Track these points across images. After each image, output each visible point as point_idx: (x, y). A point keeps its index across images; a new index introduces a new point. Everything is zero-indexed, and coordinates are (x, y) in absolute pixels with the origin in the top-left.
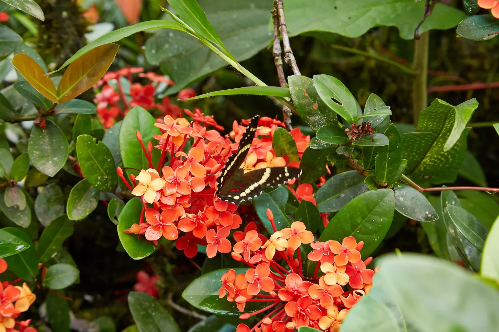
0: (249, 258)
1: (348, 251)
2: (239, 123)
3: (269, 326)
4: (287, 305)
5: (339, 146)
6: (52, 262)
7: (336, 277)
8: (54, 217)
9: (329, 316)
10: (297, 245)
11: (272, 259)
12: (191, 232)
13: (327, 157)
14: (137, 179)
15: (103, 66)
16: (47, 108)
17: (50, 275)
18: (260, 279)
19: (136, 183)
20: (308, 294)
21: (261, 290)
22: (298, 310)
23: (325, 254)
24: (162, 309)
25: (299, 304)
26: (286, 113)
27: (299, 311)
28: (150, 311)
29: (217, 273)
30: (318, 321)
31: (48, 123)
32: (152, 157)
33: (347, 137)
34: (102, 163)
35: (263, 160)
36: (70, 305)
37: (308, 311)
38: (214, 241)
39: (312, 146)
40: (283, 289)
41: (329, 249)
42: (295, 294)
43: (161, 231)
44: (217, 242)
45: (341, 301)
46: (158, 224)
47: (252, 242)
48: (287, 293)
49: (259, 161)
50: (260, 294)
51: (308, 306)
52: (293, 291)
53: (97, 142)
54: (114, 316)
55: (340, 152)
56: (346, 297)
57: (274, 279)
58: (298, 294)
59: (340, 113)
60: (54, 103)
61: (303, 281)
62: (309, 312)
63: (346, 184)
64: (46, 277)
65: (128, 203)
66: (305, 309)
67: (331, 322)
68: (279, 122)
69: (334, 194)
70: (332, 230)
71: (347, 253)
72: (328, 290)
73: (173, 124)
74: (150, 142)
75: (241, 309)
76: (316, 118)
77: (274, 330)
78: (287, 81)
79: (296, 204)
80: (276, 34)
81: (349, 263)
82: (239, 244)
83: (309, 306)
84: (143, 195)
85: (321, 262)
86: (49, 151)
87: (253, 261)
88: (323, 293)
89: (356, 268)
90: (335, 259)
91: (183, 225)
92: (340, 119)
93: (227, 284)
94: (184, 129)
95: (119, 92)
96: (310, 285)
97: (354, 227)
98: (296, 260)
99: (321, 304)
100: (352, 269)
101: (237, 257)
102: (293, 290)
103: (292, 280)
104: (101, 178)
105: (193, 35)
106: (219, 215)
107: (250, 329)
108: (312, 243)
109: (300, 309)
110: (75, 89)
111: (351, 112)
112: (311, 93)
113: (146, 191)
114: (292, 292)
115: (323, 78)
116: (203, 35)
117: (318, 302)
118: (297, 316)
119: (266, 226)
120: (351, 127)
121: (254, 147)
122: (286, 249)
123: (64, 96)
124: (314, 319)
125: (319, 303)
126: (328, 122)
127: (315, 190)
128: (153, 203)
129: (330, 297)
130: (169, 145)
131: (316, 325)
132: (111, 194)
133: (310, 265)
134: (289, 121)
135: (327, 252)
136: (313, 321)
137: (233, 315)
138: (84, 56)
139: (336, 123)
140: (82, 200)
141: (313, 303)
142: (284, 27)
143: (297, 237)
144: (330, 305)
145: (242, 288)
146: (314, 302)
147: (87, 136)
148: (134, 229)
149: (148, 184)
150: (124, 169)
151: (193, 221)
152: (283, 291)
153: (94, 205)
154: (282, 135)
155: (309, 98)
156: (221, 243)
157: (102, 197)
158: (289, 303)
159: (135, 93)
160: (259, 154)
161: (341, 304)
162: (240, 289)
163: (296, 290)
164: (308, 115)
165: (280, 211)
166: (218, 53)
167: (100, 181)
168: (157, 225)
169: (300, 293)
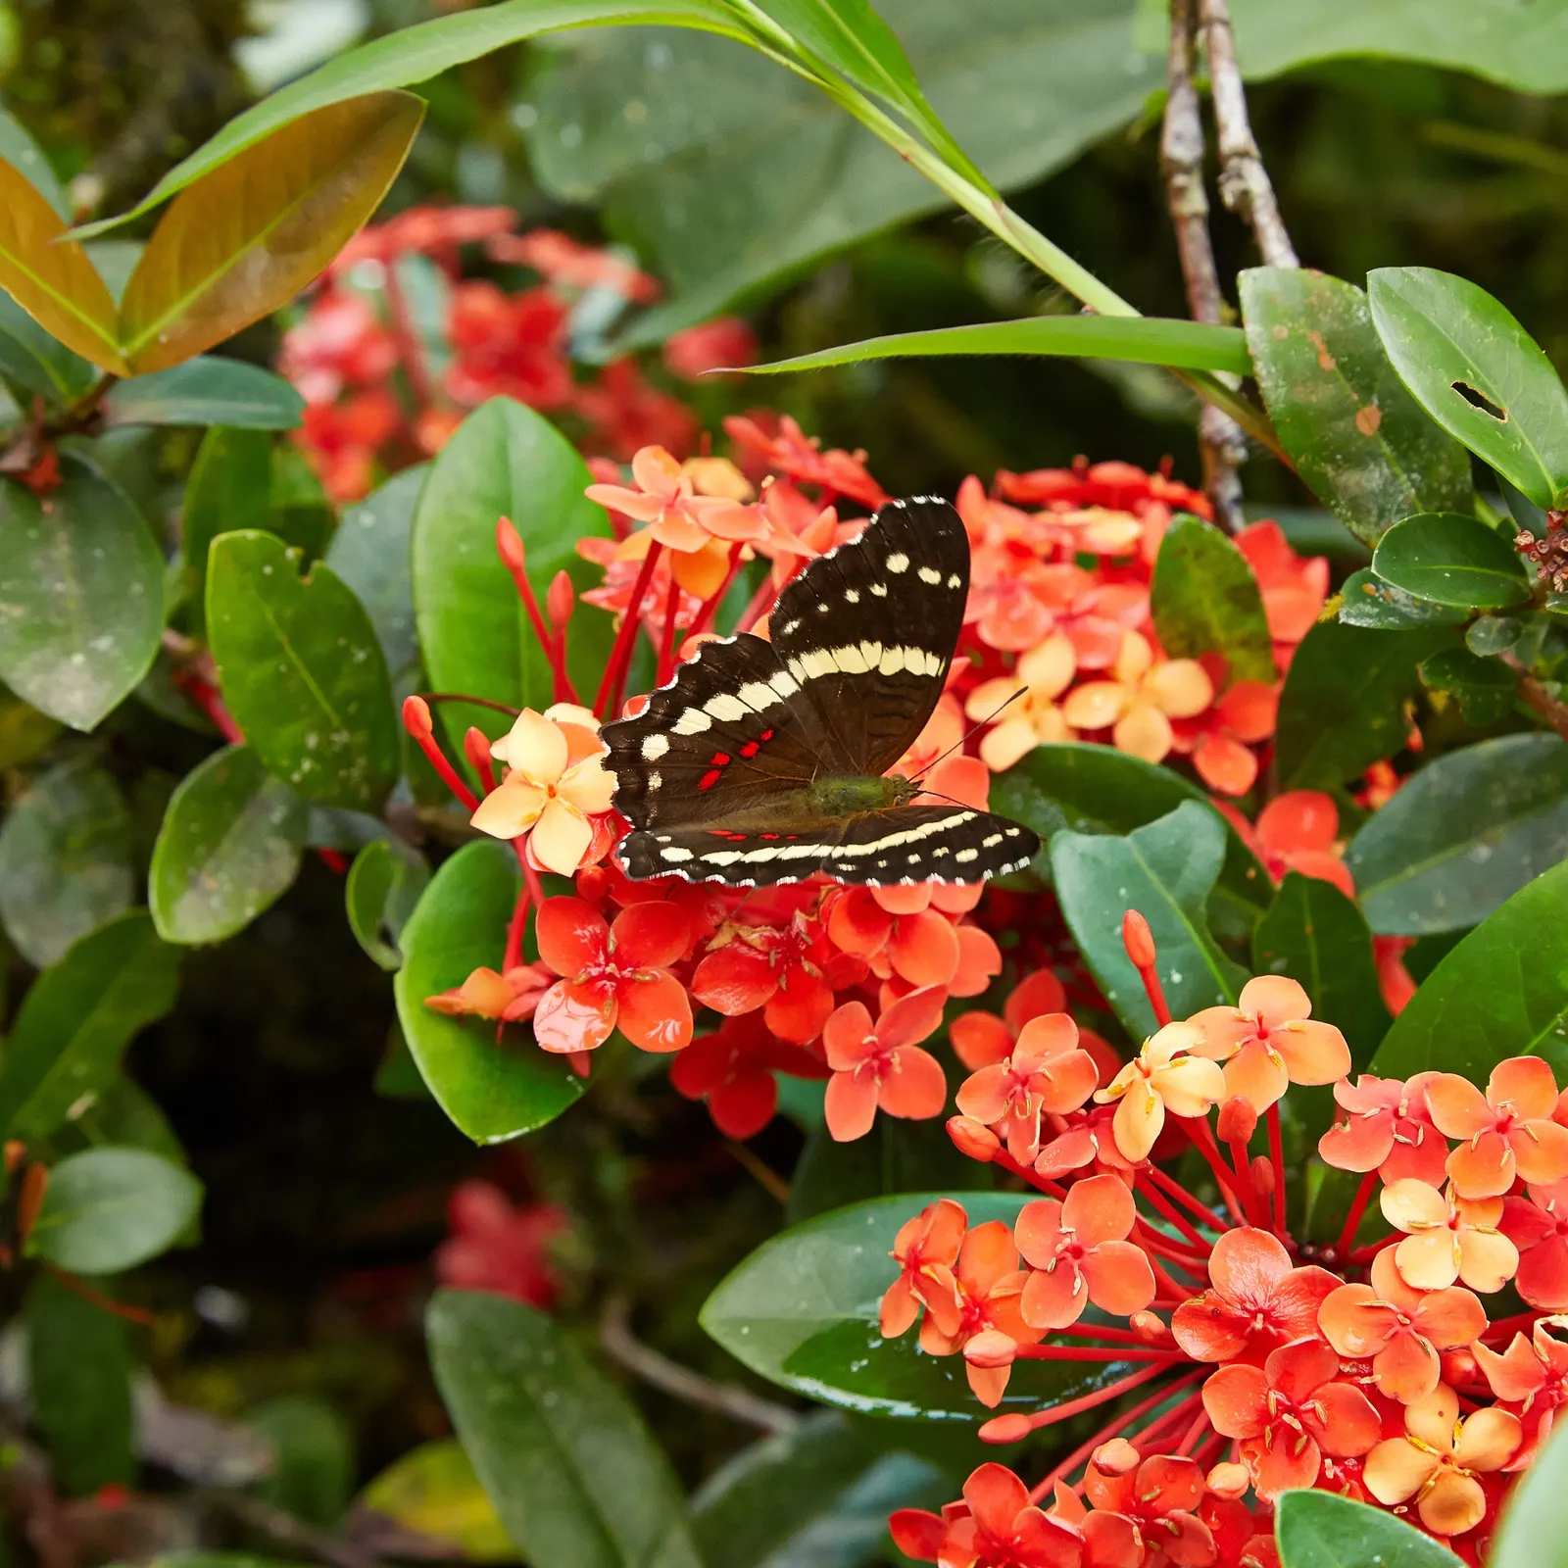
0: (1032, 1147)
1: (1512, 1125)
2: (989, 491)
3: (1121, 1478)
4: (1216, 1381)
5: (1476, 616)
6: (70, 1140)
7: (1454, 1252)
8: (86, 925)
9: (1415, 1440)
10: (1267, 1093)
11: (1148, 1157)
12: (758, 1014)
13: (1421, 669)
14: (497, 751)
15: (346, 200)
16: (69, 401)
17: (64, 1203)
18: (1088, 1250)
19: (492, 775)
20: (1320, 1331)
21: (1089, 1300)
22: (1267, 1405)
23: (1402, 1139)
24: (589, 1378)
25: (1271, 1379)
26: (1218, 447)
27: (1273, 1409)
28: (531, 1385)
29: (872, 1215)
30: (1362, 1460)
31: (72, 471)
32: (568, 644)
33: (1521, 571)
34: (327, 670)
35: (1102, 675)
36: (139, 1345)
37: (1313, 1410)
38: (866, 1061)
39: (1348, 615)
40: (1197, 1302)
41: (1426, 1117)
42: (1253, 1329)
43: (610, 1007)
44: (878, 1064)
45: (1477, 1367)
46: (595, 972)
47: (1049, 1068)
48: (1219, 1320)
49: (1084, 677)
50: (1079, 1324)
51: (1314, 1390)
52: (1246, 1315)
53: (304, 567)
54: (340, 1396)
55: (1483, 642)
56: (1500, 1349)
57: (1150, 1251)
58: (1271, 1329)
59: (1494, 454)
60: (99, 373)
61: (1295, 1266)
62: (1318, 1419)
63: (1500, 801)
64: (46, 1212)
65: (448, 868)
66: (1301, 1403)
67: (1425, 1469)
68: (1178, 491)
69: (1438, 847)
70: (1437, 1020)
71: (1512, 1134)
72: (1414, 1314)
73: (678, 492)
74: (562, 573)
75: (988, 1390)
76: (1372, 478)
77: (1147, 1498)
78: (1231, 295)
79: (1259, 893)
80: (1180, 63)
81: (1520, 1187)
82: (989, 1074)
83: (1318, 1387)
84: (529, 832)
85: (1384, 1176)
86: (72, 605)
87: (1055, 1164)
88: (1390, 1325)
89: (1550, 1209)
90: (1452, 1161)
91: (716, 980)
92: (1487, 480)
93: (925, 1270)
94: (729, 516)
95: (392, 327)
96: (1329, 1286)
97: (1541, 1012)
98: (1263, 1161)
99: (1377, 1378)
100: (1531, 1214)
101: (974, 1141)
102: (1244, 1309)
103: (1244, 1258)
104: (319, 745)
105: (784, 61)
106: (893, 930)
107: (1030, 1490)
108: (1342, 1081)
109: (1278, 1401)
110: (208, 310)
111: (1544, 452)
112: (1350, 356)
113: (541, 816)
114: (1241, 1318)
115: (1414, 284)
116: (837, 62)
117: (1365, 1368)
118: (1262, 1437)
119: (1112, 995)
120: (1545, 524)
121: (1061, 611)
122: (1214, 1107)
123: (154, 341)
124: (1344, 1454)
125: (1371, 1374)
126: (1426, 496)
127: (1349, 823)
128: (577, 873)
129: (1423, 1347)
130: (654, 591)
131: (1353, 1482)
132: (364, 822)
133: (1326, 1186)
134: (1231, 489)
135: (1410, 1129)
136: (1338, 1461)
137: (946, 1418)
138: (256, 150)
139: (1464, 505)
140: (226, 845)
141: (1341, 1376)
142: (1219, 32)
143: (1272, 1052)
144: (1422, 1387)
145: (994, 1294)
146: (1347, 1369)
147: (262, 539)
148: (480, 992)
149: (553, 783)
150: (433, 701)
151: (768, 961)
152: (1196, 1314)
153: (284, 870)
154: (1198, 555)
155: (1337, 380)
156: (898, 1070)
157: (321, 833)
158: (1222, 1369)
159: (468, 336)
160: (1083, 643)
161: (1475, 1383)
162: (987, 1296)
163: (1261, 1311)
164: (1331, 460)
165: (1186, 925)
166: (903, 150)
167: (317, 755)
168: (592, 980)
169: (1278, 1324)
